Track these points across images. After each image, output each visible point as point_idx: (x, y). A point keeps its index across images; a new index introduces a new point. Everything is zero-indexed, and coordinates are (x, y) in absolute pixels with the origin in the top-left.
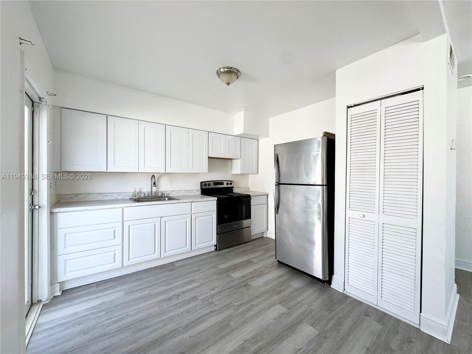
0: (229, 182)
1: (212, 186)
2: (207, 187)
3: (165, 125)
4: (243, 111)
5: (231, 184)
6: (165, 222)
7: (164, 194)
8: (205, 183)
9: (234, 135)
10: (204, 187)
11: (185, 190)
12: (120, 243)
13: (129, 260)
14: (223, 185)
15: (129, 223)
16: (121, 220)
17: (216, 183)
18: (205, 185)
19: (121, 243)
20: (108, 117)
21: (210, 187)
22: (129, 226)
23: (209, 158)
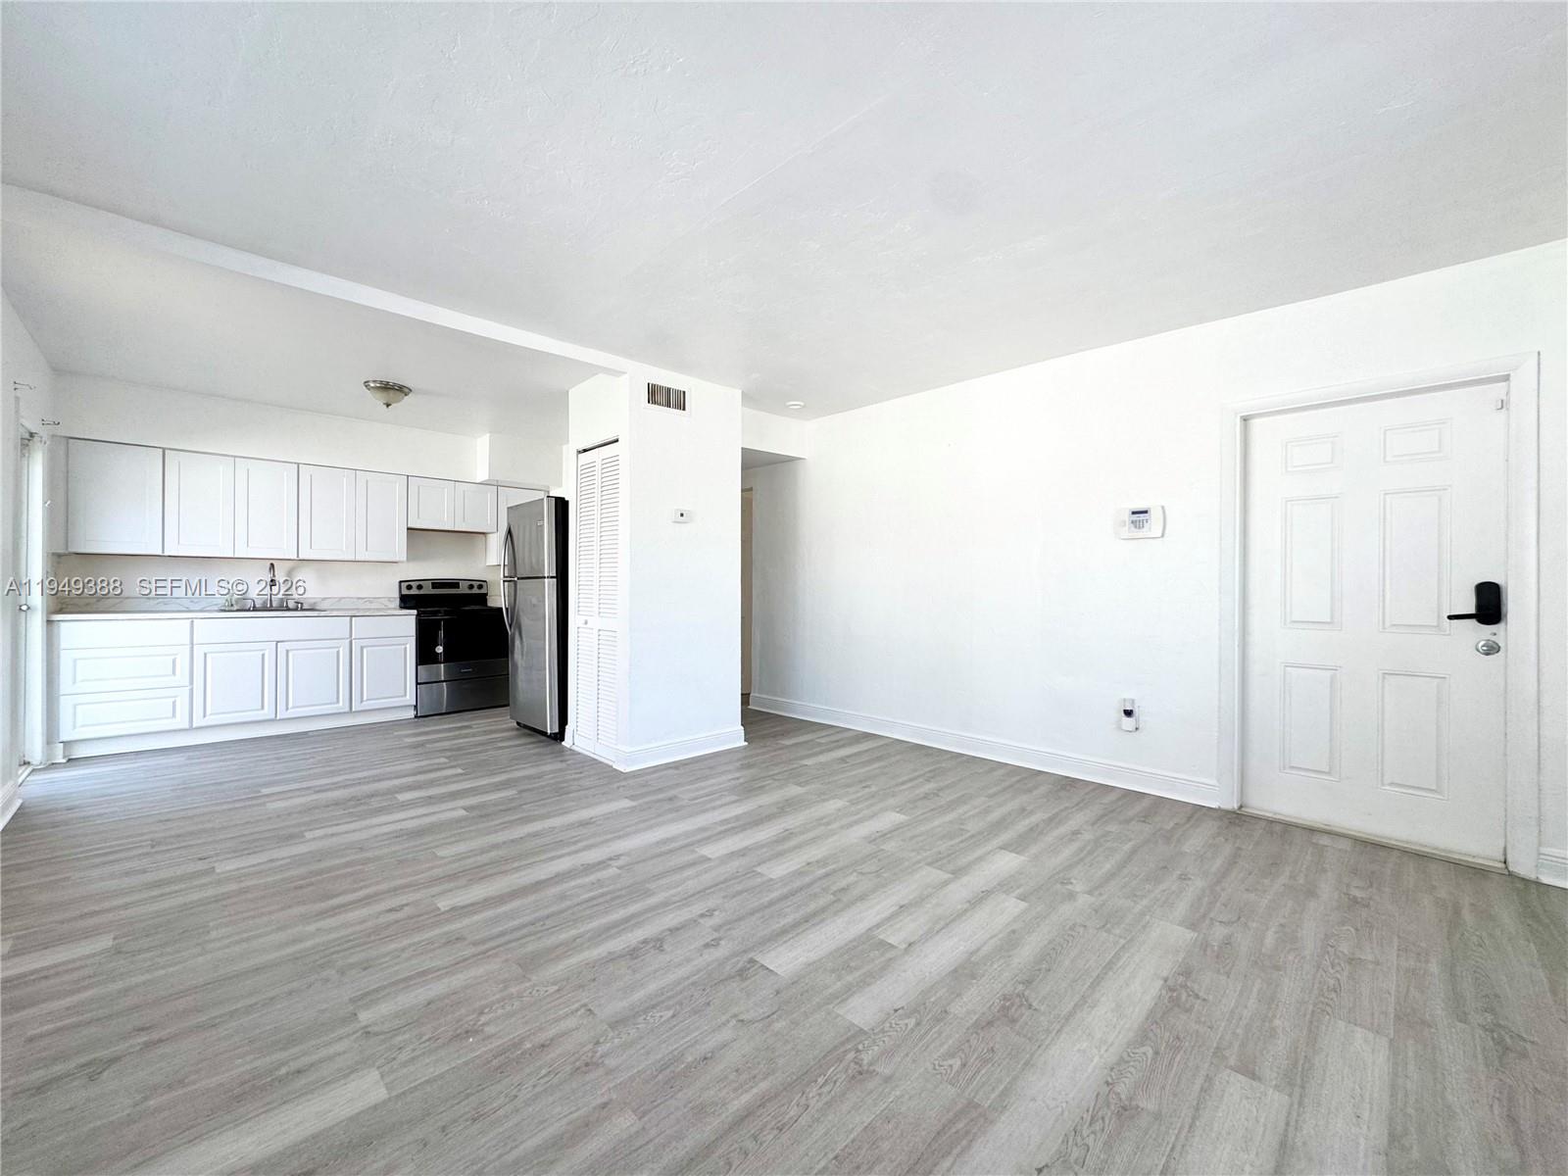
0: (476, 584)
1: (428, 590)
2: (414, 591)
3: (296, 466)
4: (488, 435)
5: (480, 587)
6: (287, 651)
7: (302, 604)
8: (407, 583)
9: (478, 481)
10: (405, 592)
11: (359, 598)
12: (187, 682)
13: (204, 716)
14: (458, 587)
15: (205, 649)
16: (188, 642)
17: (437, 584)
18: (409, 587)
19: (188, 684)
20: (167, 452)
21: (422, 592)
22: (205, 654)
23: (408, 529)
